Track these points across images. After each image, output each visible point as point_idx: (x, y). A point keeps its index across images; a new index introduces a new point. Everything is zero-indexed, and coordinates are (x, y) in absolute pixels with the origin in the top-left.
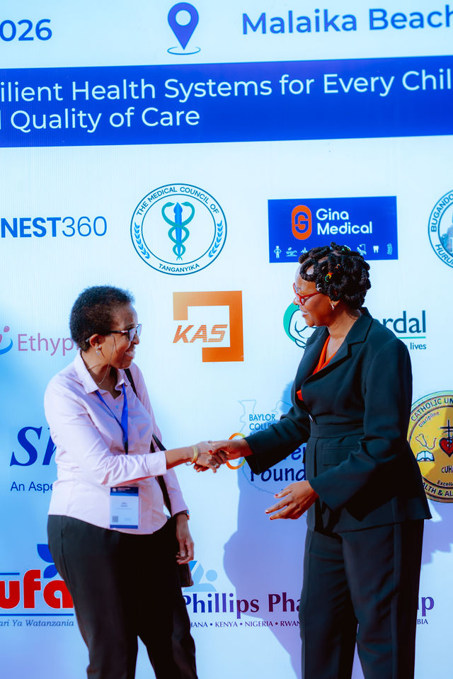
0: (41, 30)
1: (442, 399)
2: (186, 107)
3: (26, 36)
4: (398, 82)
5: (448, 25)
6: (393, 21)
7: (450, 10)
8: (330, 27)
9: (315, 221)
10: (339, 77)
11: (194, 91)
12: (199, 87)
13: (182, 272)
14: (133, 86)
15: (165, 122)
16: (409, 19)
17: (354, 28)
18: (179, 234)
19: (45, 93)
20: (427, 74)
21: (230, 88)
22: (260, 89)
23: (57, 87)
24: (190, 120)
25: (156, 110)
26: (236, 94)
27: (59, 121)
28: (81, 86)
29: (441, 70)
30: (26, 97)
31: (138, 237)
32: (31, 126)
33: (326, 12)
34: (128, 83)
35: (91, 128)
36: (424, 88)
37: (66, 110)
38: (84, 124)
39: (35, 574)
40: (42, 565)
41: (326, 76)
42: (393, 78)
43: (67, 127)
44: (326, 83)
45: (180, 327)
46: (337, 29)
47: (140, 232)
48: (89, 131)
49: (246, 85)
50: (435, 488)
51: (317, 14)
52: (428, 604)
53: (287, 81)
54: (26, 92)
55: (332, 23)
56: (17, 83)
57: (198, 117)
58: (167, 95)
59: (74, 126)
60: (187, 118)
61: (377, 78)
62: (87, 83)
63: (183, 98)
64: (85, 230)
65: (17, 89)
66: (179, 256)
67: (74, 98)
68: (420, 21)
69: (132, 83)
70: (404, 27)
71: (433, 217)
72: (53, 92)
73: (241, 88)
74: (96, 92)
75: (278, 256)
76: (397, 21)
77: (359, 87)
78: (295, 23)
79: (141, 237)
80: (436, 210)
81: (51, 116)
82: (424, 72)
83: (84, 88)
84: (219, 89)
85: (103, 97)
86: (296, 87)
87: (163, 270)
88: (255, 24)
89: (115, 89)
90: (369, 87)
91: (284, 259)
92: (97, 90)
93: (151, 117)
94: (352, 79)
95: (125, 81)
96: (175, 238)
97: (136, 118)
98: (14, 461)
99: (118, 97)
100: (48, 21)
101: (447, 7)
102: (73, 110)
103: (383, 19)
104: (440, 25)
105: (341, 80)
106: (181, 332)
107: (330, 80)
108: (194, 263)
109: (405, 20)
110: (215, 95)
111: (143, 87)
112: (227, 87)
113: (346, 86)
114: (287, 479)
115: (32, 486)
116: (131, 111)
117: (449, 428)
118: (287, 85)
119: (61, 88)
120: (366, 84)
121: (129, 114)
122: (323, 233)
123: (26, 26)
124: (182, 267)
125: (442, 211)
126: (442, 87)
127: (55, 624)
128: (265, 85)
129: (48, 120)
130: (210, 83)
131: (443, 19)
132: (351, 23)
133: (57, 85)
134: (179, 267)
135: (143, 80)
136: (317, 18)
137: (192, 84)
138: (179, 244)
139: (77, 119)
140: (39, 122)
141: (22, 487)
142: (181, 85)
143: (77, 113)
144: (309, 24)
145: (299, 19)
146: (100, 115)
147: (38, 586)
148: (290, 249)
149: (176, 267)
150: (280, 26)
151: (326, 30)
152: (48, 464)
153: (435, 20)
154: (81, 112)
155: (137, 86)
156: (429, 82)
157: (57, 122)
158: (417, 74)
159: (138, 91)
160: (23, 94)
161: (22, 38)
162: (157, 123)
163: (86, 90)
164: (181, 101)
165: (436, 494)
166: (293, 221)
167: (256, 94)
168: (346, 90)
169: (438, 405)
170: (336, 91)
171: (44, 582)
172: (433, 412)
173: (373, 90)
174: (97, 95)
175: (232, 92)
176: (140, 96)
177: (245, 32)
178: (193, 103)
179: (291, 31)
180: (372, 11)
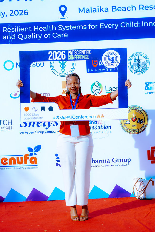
0: (25, 13)
1: (132, 107)
2: (64, 33)
3: (21, 14)
4: (119, 25)
5: (132, 10)
6: (118, 9)
7: (133, 6)
8: (102, 11)
9: (98, 62)
10: (104, 24)
11: (66, 28)
12: (67, 27)
13: (64, 76)
14: (50, 27)
15: (59, 36)
16: (122, 8)
17: (108, 11)
18: (63, 66)
19: (27, 29)
20: (127, 23)
21: (76, 27)
22: (83, 28)
23: (30, 28)
24: (65, 36)
25: (56, 33)
26: (77, 29)
27: (31, 37)
28: (36, 27)
29: (131, 22)
30: (22, 30)
31: (52, 67)
32: (23, 38)
33: (100, 7)
34: (49, 26)
35: (39, 38)
36: (126, 27)
37: (33, 34)
38: (37, 37)
39: (27, 155)
40: (29, 153)
41: (101, 24)
42: (118, 24)
43: (33, 38)
44: (101, 26)
45: (64, 90)
46: (103, 11)
47: (53, 66)
48: (39, 39)
49: (80, 27)
50: (131, 131)
51: (98, 8)
52: (129, 160)
53: (90, 25)
54: (22, 29)
55: (102, 10)
56: (19, 27)
57: (67, 35)
58: (59, 29)
59: (35, 38)
60: (64, 35)
61: (114, 24)
62: (38, 26)
63: (63, 30)
64: (38, 65)
65: (19, 28)
66: (63, 72)
67: (35, 31)
68: (125, 9)
69: (50, 26)
70: (121, 11)
71: (129, 60)
72: (29, 29)
73: (78, 27)
74: (40, 29)
75: (89, 71)
76: (119, 9)
77: (109, 27)
78: (92, 10)
79: (53, 67)
80: (130, 59)
81: (29, 35)
82: (126, 22)
83: (37, 28)
84: (73, 28)
85: (42, 30)
86: (93, 27)
87: (59, 75)
88: (82, 11)
89: (45, 28)
90: (112, 27)
91: (90, 72)
92: (40, 28)
93: (55, 35)
94: (107, 25)
95: (48, 26)
96: (62, 67)
97: (51, 36)
98: (21, 126)
99: (46, 30)
100: (27, 10)
101: (132, 5)
102: (34, 34)
103: (115, 9)
104: (130, 10)
105: (104, 25)
106: (64, 91)
107: (102, 25)
108: (67, 73)
109: (121, 9)
110: (72, 29)
111: (53, 27)
112: (75, 27)
113: (106, 26)
114: (92, 129)
115: (26, 132)
116: (50, 34)
117: (134, 115)
118: (90, 26)
119: (31, 28)
120: (111, 26)
121: (49, 34)
122: (101, 65)
123: (21, 11)
124: (64, 74)
125: (131, 59)
126: (131, 26)
127: (33, 168)
128: (85, 26)
129: (28, 36)
130: (70, 26)
131: (131, 9)
132: (107, 10)
133: (30, 27)
134: (63, 74)
135: (53, 26)
136: (98, 9)
137: (66, 26)
138: (63, 69)
139: (36, 36)
140: (25, 37)
141: (23, 133)
142: (63, 27)
143: (35, 34)
144: (96, 10)
145: (93, 9)
146: (41, 35)
147: (28, 158)
148: (92, 69)
149: (62, 74)
150: (88, 11)
151: (100, 12)
152: (30, 127)
153: (129, 9)
154: (36, 34)
155: (51, 27)
156: (128, 25)
157: (30, 37)
158: (124, 23)
159: (51, 28)
160: (21, 30)
161: (20, 15)
162: (56, 37)
163: (38, 28)
164: (63, 31)
165: (131, 132)
166: (93, 62)
167: (82, 29)
168: (106, 28)
169: (131, 109)
170: (103, 28)
171: (30, 157)
172: (130, 111)
173: (113, 27)
174: (40, 30)
175: (76, 28)
176: (52, 30)
177: (79, 13)
178: (66, 31)
179: (91, 12)
180: (112, 7)
